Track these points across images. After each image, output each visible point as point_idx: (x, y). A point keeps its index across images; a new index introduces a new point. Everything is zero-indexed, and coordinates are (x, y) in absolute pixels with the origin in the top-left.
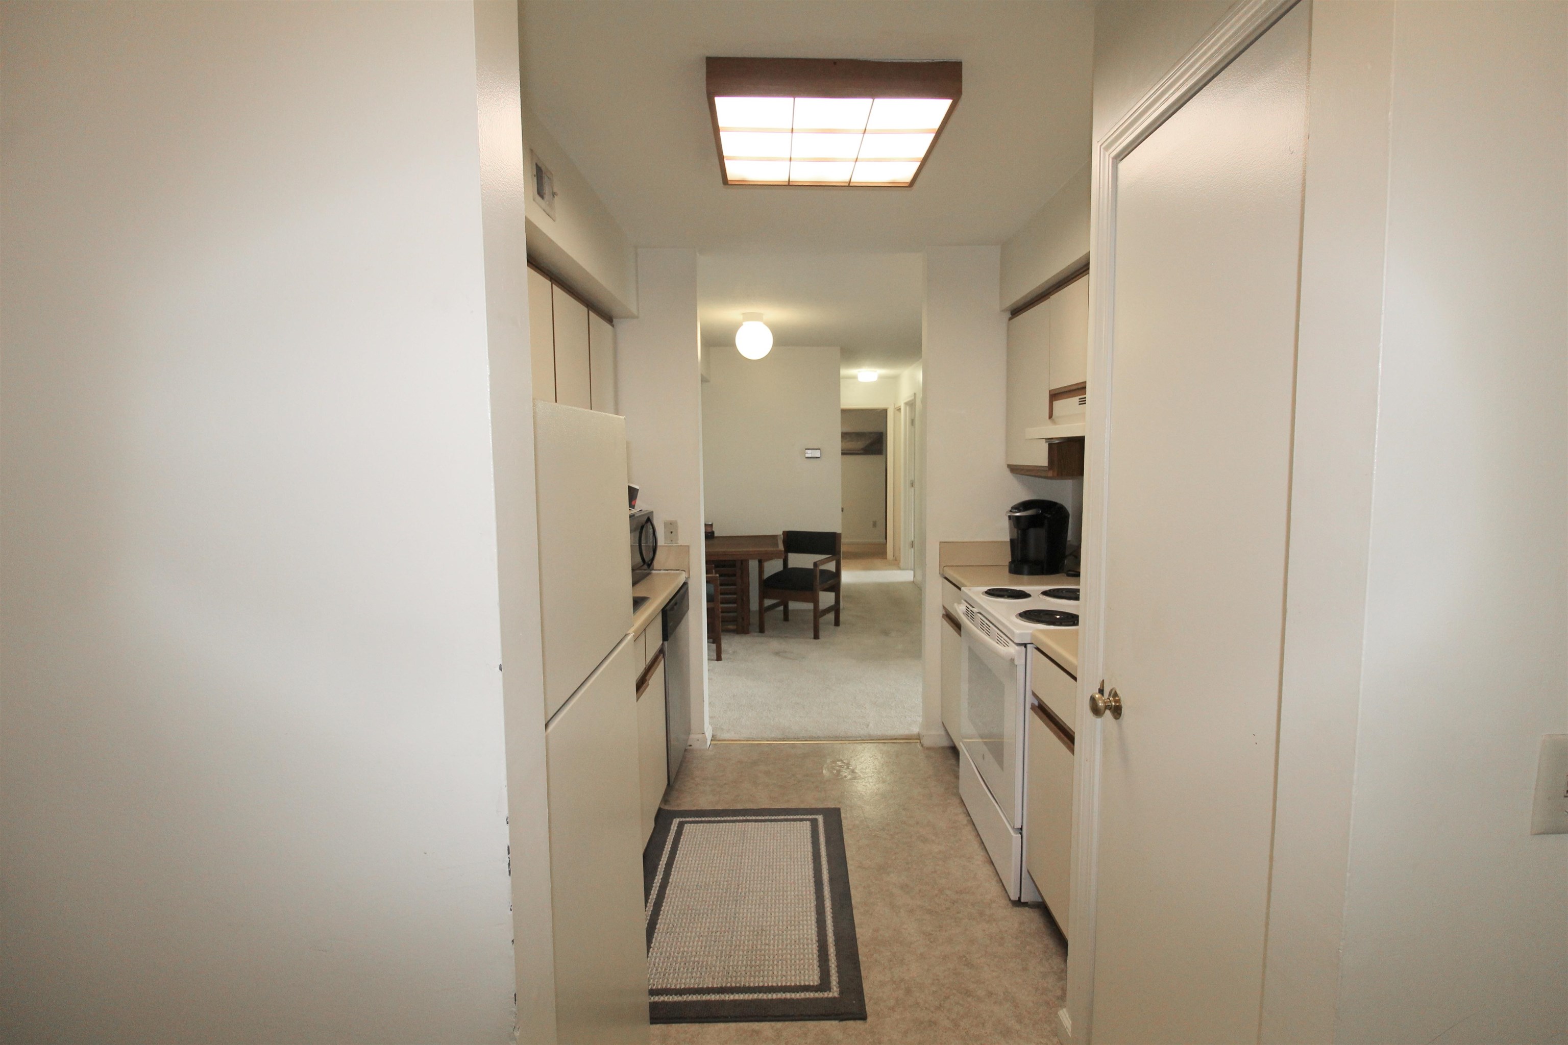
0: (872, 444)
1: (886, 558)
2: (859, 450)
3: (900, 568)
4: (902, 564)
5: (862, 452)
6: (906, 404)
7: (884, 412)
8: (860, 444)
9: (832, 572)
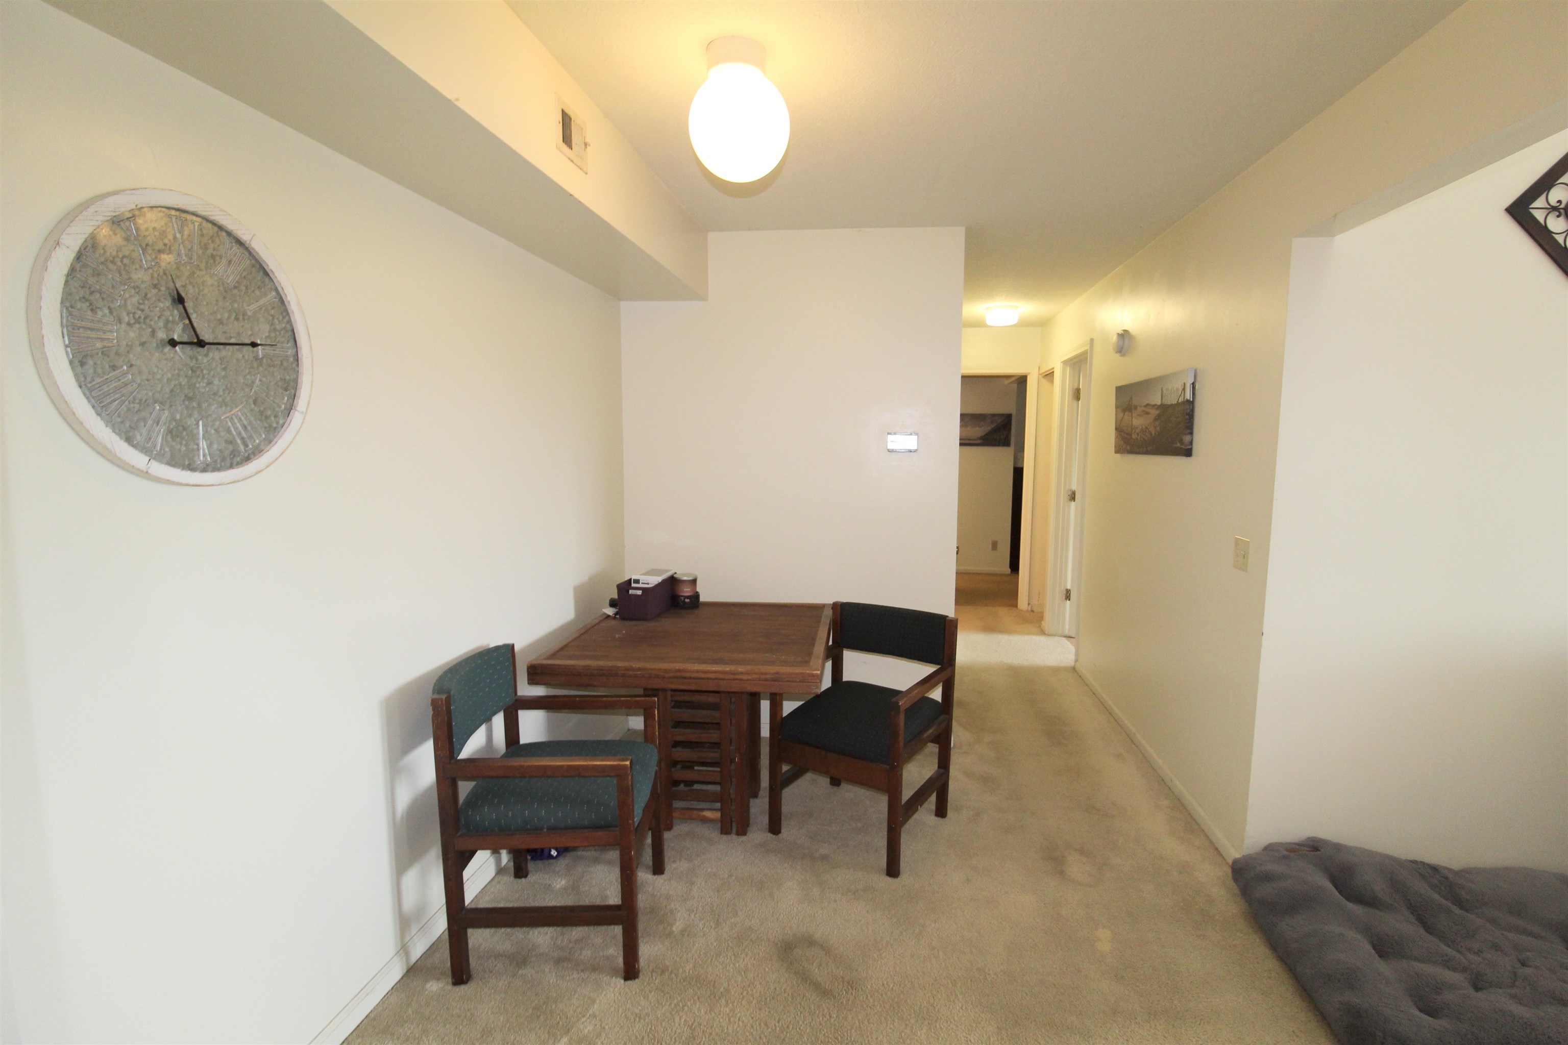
0: (994, 431)
1: (1016, 606)
2: (976, 440)
3: (1043, 633)
4: (1047, 624)
5: (979, 442)
6: (1065, 363)
7: (1021, 381)
8: (978, 431)
9: (937, 702)
